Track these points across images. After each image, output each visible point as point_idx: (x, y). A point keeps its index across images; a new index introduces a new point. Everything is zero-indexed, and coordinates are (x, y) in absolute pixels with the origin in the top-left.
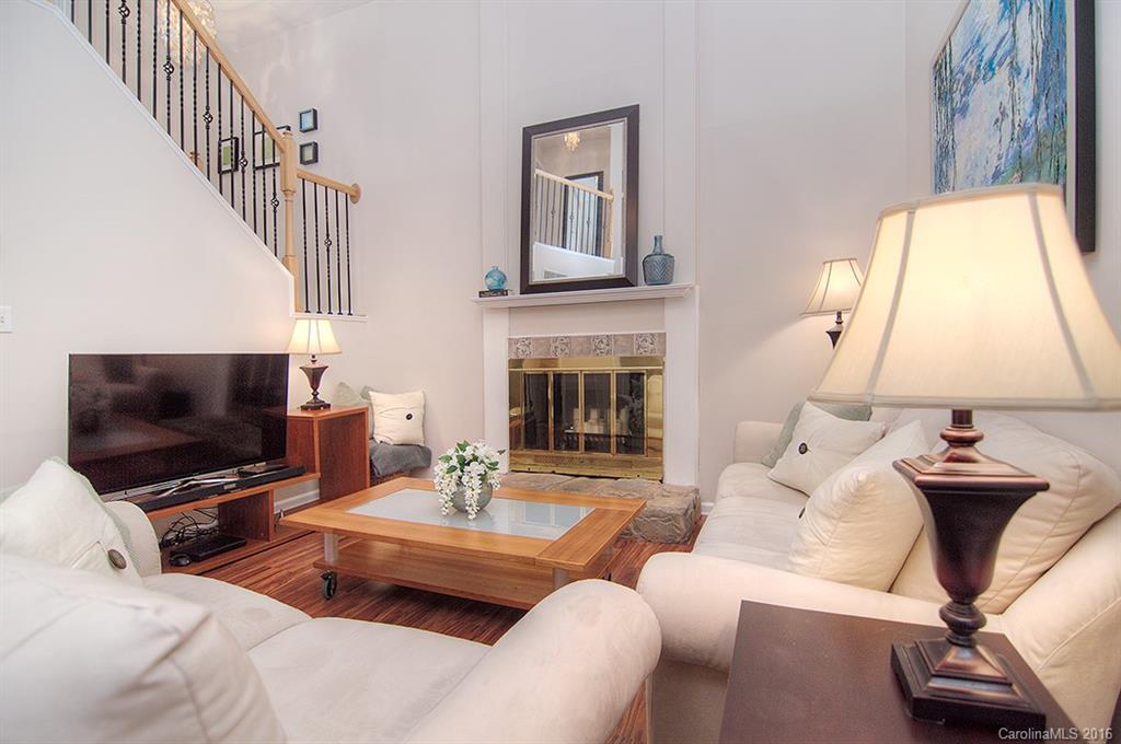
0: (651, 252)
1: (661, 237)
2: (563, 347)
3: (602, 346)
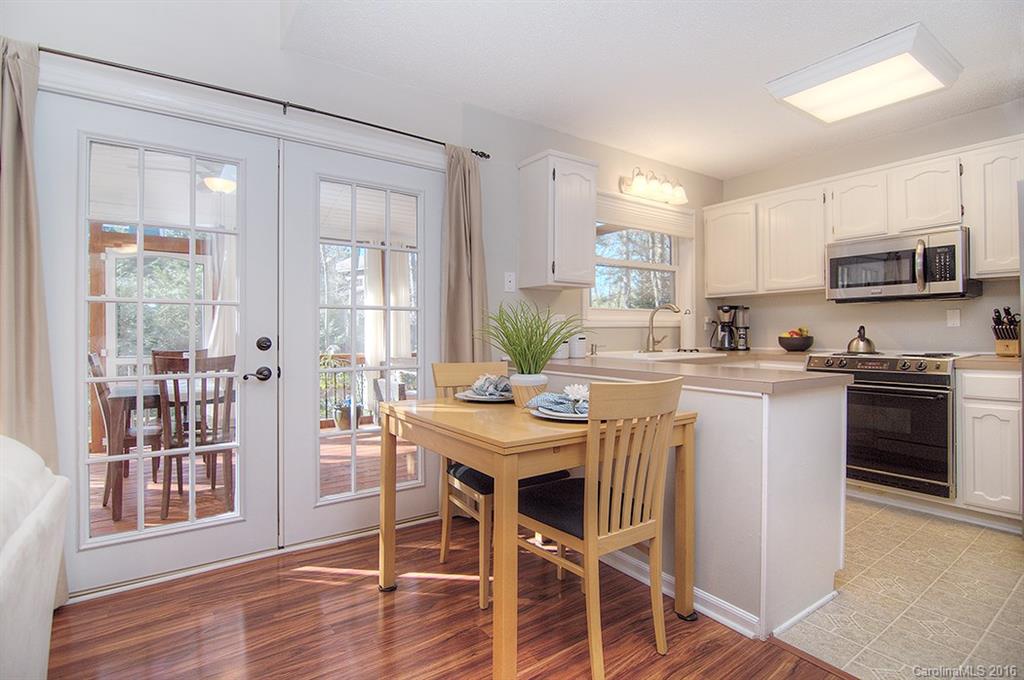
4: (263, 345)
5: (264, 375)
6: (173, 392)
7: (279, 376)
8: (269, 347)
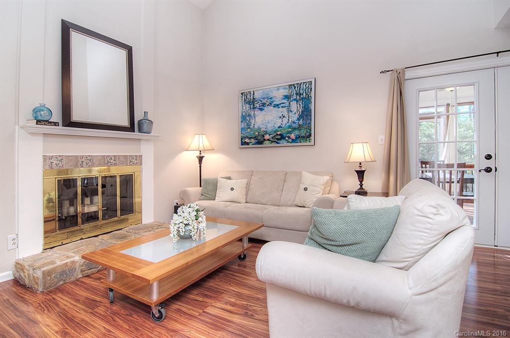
0: (142, 119)
1: (147, 113)
2: (88, 161)
3: (112, 161)
4: (489, 157)
5: (488, 170)
6: (443, 177)
7: (496, 171)
8: (491, 157)
